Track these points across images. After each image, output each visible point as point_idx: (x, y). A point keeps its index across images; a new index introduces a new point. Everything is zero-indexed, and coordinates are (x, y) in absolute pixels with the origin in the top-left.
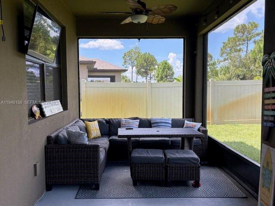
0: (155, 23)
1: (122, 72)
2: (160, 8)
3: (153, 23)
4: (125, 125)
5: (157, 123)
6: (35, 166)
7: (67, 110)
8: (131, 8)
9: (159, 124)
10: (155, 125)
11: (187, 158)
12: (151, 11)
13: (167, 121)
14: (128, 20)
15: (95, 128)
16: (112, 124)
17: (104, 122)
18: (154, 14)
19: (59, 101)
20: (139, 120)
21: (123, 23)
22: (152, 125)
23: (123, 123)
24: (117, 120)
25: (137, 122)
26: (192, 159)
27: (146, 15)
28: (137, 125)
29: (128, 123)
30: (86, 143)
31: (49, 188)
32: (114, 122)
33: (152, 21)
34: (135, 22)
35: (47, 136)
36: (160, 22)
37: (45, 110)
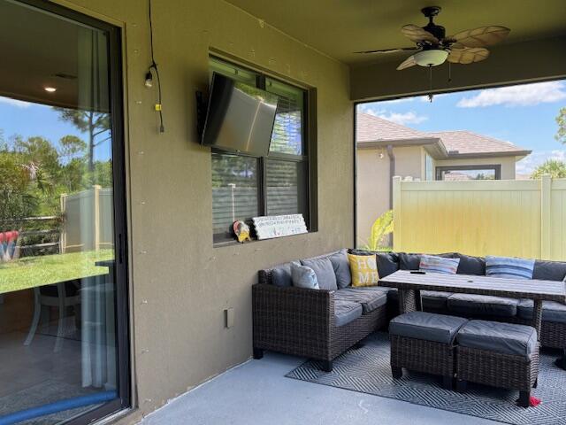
0: (467, 62)
1: (516, 157)
2: (473, 33)
3: (462, 62)
4: (427, 266)
5: (498, 266)
6: (226, 311)
7: (317, 231)
8: (414, 41)
9: (501, 270)
10: (492, 271)
11: (500, 339)
12: (455, 41)
13: (520, 265)
14: (409, 62)
15: (366, 268)
16: (403, 263)
17: (389, 257)
18: (462, 46)
19: (301, 215)
20: (458, 260)
21: (400, 68)
22: (487, 271)
23: (424, 263)
24: (415, 257)
25: (455, 263)
26: (511, 344)
27: (444, 49)
28: (452, 269)
29: (435, 263)
30: (312, 287)
31: (258, 354)
32: (409, 260)
33: (461, 58)
34: (424, 63)
35: (257, 271)
36: (478, 59)
37: (257, 228)
